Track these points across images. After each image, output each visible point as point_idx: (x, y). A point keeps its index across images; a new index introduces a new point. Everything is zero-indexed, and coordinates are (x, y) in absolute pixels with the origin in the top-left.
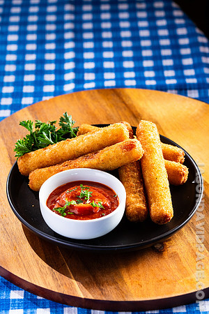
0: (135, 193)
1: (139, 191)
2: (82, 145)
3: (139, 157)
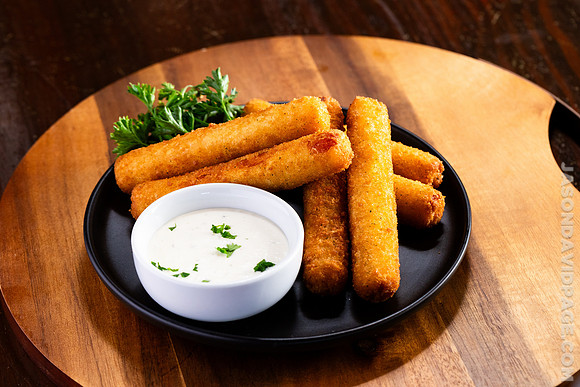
1: (336, 235)
2: (237, 136)
3: (342, 166)
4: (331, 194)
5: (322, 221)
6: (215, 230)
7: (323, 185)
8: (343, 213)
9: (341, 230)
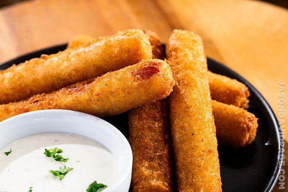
0: (151, 159)
1: (160, 157)
2: (67, 67)
3: (164, 93)
4: (155, 119)
5: (146, 144)
6: (48, 154)
7: (147, 110)
8: (166, 136)
9: (165, 152)
